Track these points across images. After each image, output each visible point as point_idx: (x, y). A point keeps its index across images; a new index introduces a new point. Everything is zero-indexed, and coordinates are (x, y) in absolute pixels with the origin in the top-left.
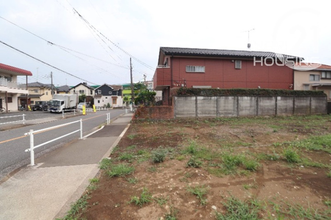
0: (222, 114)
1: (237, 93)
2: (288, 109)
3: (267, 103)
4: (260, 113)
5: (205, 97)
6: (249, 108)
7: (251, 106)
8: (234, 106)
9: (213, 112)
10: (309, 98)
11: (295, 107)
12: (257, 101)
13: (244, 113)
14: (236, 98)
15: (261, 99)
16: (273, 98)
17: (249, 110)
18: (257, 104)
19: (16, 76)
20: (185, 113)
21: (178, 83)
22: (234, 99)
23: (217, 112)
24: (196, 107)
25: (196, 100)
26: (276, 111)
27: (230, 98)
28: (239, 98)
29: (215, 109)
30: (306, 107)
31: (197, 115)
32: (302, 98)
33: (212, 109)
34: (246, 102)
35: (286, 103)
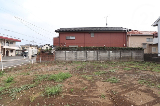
0: (78, 59)
1: (87, 49)
2: (117, 58)
3: (103, 54)
4: (99, 59)
5: (70, 51)
6: (93, 57)
7: (94, 56)
8: (85, 56)
9: (73, 58)
10: (131, 52)
11: (121, 56)
12: (98, 53)
13: (90, 59)
14: (86, 51)
15: (100, 52)
16: (107, 51)
17: (93, 58)
18: (98, 55)
19: (15, 42)
20: (60, 58)
21: (62, 45)
22: (85, 52)
23: (76, 59)
24: (65, 56)
25: (65, 53)
26: (109, 58)
27: (83, 52)
28: (87, 51)
29: (75, 57)
30: (129, 57)
31: (65, 60)
32: (126, 52)
33: (73, 57)
34: (91, 54)
35: (115, 54)
